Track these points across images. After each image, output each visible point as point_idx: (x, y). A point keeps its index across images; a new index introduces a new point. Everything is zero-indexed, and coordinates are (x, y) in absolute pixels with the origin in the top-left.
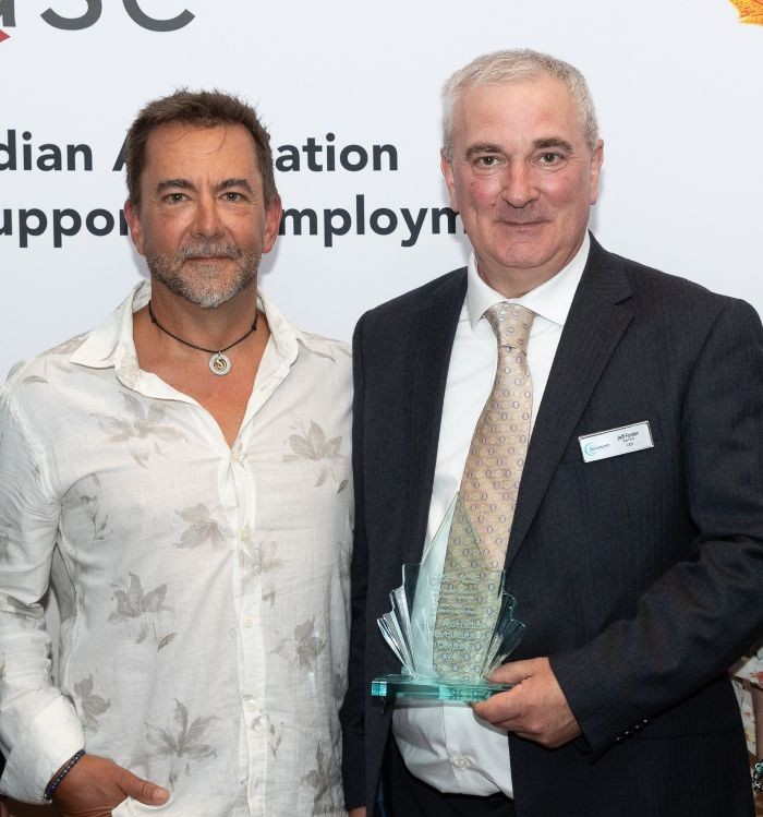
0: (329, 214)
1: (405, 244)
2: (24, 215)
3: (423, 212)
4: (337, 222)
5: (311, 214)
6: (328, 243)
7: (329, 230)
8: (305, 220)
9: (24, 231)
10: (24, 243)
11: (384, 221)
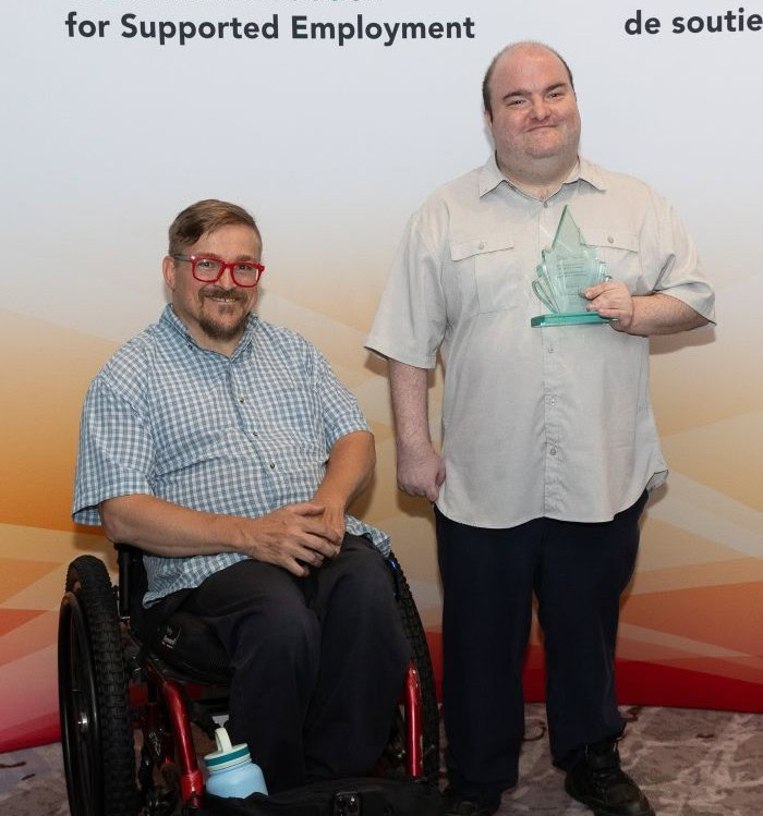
0: (341, 27)
1: (386, 44)
2: (162, 25)
3: (397, 25)
4: (346, 31)
5: (331, 26)
6: (341, 43)
7: (342, 36)
8: (328, 30)
9: (163, 35)
10: (162, 42)
11: (374, 31)
